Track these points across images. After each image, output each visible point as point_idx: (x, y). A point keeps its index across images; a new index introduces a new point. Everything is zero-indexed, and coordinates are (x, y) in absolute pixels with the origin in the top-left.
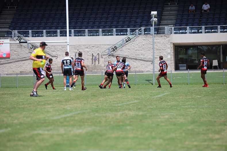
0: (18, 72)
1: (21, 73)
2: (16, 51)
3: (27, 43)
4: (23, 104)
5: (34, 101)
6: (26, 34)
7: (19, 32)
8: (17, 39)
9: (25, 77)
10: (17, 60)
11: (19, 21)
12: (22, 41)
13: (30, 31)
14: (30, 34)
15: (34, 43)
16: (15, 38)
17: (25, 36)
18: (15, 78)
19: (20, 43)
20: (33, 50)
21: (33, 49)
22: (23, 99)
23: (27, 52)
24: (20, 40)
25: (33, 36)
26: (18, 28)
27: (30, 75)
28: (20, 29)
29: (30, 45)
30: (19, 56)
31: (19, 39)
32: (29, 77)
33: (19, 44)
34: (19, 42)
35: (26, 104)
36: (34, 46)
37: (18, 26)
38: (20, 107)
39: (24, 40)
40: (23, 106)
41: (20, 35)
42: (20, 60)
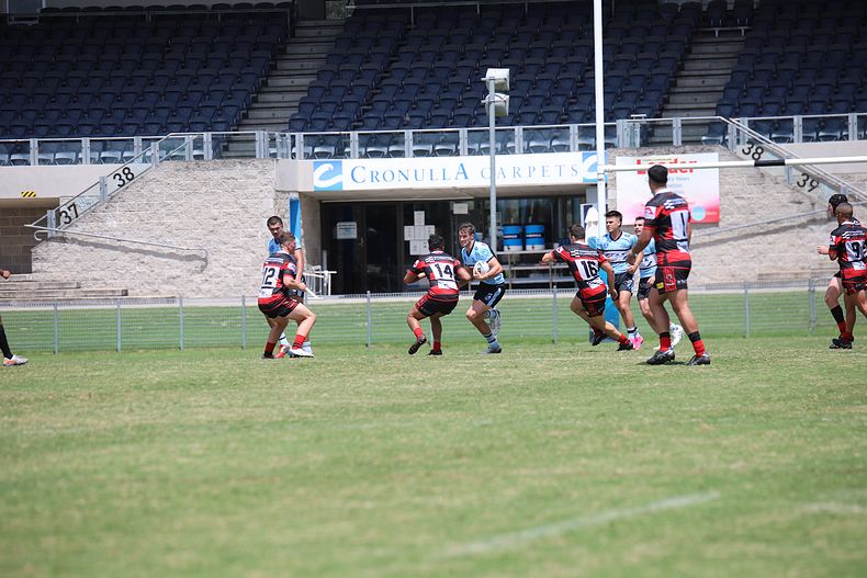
0: (752, 277)
1: (763, 280)
2: (743, 198)
3: (783, 164)
4: (768, 400)
5: (809, 389)
6: (782, 131)
7: (754, 126)
8: (747, 151)
9: (775, 295)
10: (748, 231)
11: (755, 83)
12: (766, 157)
13: (797, 120)
14: (798, 131)
15: (811, 164)
16: (739, 149)
17: (778, 140)
18: (737, 299)
19: (756, 165)
20: (806, 192)
21: (807, 187)
22: (769, 380)
23: (785, 201)
24: (759, 154)
25: (806, 139)
26: (750, 109)
27: (796, 289)
28: (760, 114)
29: (794, 172)
30: (753, 217)
31: (753, 150)
32: (793, 294)
33: (754, 171)
34: (752, 162)
35: (779, 400)
36: (812, 176)
37: (749, 100)
38: (757, 409)
39: (774, 154)
40: (766, 408)
41: (757, 135)
42: (755, 230)
